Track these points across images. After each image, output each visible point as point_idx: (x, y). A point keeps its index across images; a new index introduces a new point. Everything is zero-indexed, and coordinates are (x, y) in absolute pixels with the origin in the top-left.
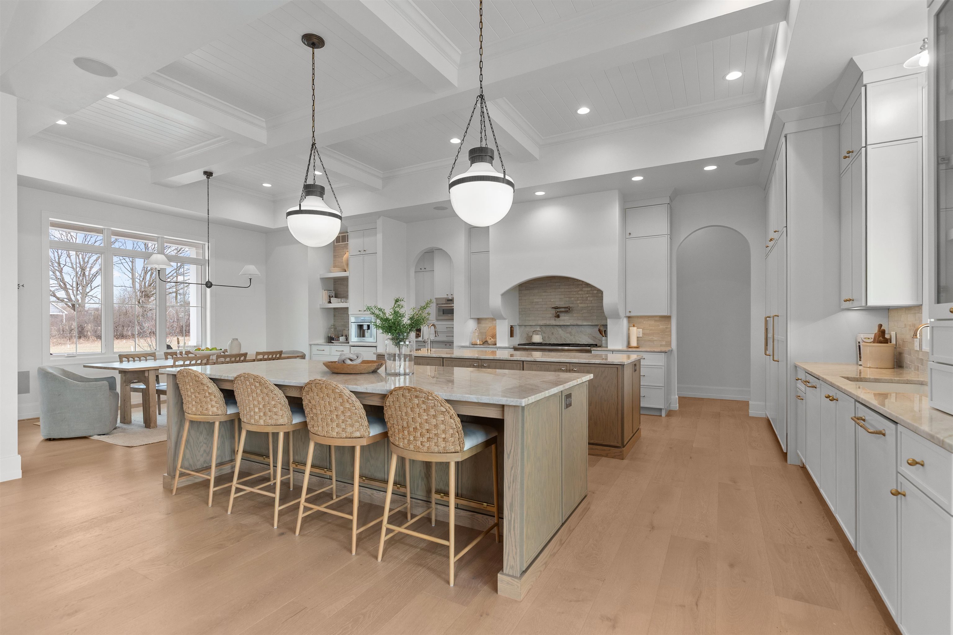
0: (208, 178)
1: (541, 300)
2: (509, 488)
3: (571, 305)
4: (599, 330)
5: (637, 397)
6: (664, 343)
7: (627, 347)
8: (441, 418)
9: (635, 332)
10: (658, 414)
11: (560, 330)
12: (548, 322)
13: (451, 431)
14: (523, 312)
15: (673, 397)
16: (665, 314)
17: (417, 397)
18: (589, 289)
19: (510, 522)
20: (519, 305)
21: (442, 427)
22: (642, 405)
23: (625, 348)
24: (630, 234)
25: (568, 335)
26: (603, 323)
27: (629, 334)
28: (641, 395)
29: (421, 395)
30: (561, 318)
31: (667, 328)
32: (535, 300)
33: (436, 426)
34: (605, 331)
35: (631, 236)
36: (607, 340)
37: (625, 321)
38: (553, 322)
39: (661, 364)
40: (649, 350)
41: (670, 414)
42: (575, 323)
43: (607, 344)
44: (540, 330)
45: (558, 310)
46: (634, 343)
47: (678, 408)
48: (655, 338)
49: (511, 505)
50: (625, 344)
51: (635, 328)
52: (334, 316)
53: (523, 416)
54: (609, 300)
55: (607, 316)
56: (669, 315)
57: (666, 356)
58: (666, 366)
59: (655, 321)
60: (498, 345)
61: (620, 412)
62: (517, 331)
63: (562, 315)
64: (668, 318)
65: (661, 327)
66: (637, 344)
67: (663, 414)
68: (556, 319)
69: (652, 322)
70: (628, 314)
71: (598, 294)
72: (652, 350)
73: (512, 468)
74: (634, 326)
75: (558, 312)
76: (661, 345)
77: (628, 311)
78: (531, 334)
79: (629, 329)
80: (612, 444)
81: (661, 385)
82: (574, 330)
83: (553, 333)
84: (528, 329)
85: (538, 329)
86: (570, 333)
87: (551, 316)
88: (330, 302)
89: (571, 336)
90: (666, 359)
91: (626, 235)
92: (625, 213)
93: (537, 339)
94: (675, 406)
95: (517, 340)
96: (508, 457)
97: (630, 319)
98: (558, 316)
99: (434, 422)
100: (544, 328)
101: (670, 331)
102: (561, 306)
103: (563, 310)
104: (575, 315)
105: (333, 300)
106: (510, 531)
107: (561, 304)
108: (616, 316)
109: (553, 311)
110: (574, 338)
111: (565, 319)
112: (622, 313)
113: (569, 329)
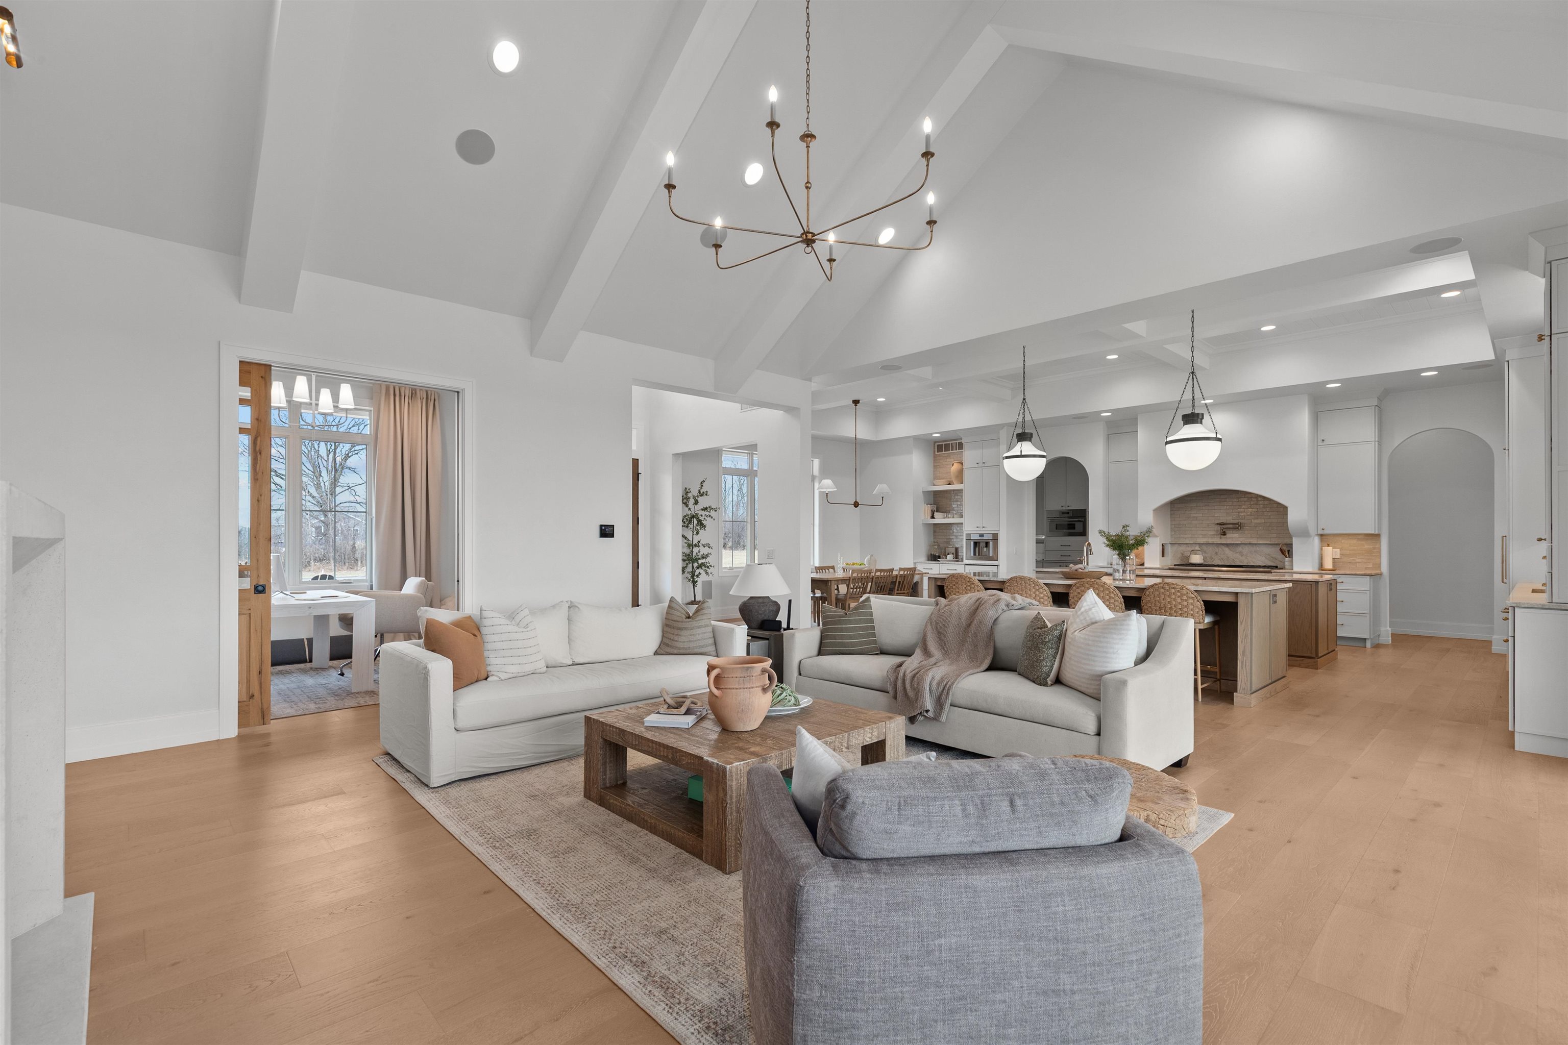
0: (856, 406)
1: (1201, 515)
2: (1242, 642)
3: (1242, 521)
4: (1281, 550)
5: (1333, 625)
6: (1370, 566)
7: (1319, 569)
8: (1191, 601)
9: (1330, 554)
10: (1361, 645)
11: (1226, 549)
12: (1210, 541)
13: (1197, 610)
14: (1176, 528)
15: (1383, 629)
16: (1371, 531)
17: (1173, 588)
18: (1266, 502)
19: (1242, 662)
20: (1171, 521)
21: (1191, 607)
22: (1339, 634)
23: (1316, 571)
24: (1323, 440)
25: (1238, 555)
26: (1287, 541)
27: (1322, 554)
28: (1338, 623)
29: (1177, 587)
30: (1228, 536)
31: (1374, 548)
32: (1192, 515)
33: (1187, 606)
34: (1289, 551)
35: (1325, 443)
36: (1292, 562)
37: (1316, 541)
38: (1217, 540)
39: (1365, 589)
40: (1348, 572)
41: (1377, 646)
42: (1247, 541)
43: (1292, 565)
44: (1199, 549)
45: (1224, 526)
46: (1328, 565)
47: (1390, 642)
48: (1358, 560)
49: (1244, 652)
50: (1317, 565)
51: (1330, 548)
52: (934, 532)
53: (1252, 599)
54: (1295, 517)
55: (1292, 534)
56: (1377, 533)
57: (1372, 580)
58: (1372, 591)
59: (1358, 539)
60: (1146, 565)
61: (1314, 625)
62: (1169, 549)
63: (1227, 531)
64: (1377, 536)
65: (1366, 547)
66: (1333, 566)
67: (1368, 645)
68: (1222, 537)
69: (1354, 542)
70: (1320, 532)
71: (1281, 510)
72: (1353, 572)
73: (1244, 630)
74: (1328, 545)
75: (1224, 529)
76: (1366, 568)
77: (1320, 528)
78: (1187, 554)
79: (1322, 549)
80: (1305, 655)
81: (1366, 612)
82: (1246, 550)
83: (1216, 553)
84: (1183, 548)
85: (1197, 548)
86: (1241, 553)
87: (1213, 533)
88: (933, 517)
89: (1242, 556)
90: (1372, 583)
91: (1317, 441)
92: (1316, 418)
93: (1196, 559)
94: (1387, 639)
95: (1170, 561)
96: (1241, 624)
97: (1324, 537)
98: (1224, 534)
99: (1185, 603)
100: (1204, 548)
101: (1380, 552)
102: (1228, 522)
103: (1231, 526)
104: (1246, 532)
105: (936, 514)
106: (1242, 668)
107: (1229, 519)
108: (1305, 534)
109: (1218, 528)
110: (1246, 558)
111: (1233, 537)
112: (1312, 530)
113: (1240, 549)
